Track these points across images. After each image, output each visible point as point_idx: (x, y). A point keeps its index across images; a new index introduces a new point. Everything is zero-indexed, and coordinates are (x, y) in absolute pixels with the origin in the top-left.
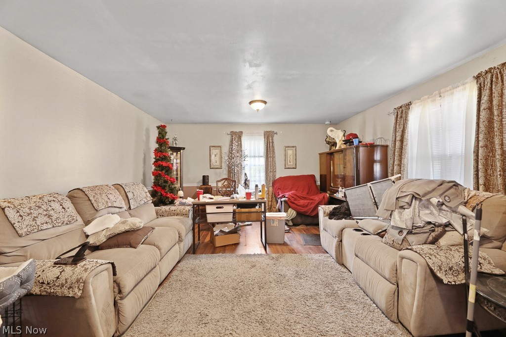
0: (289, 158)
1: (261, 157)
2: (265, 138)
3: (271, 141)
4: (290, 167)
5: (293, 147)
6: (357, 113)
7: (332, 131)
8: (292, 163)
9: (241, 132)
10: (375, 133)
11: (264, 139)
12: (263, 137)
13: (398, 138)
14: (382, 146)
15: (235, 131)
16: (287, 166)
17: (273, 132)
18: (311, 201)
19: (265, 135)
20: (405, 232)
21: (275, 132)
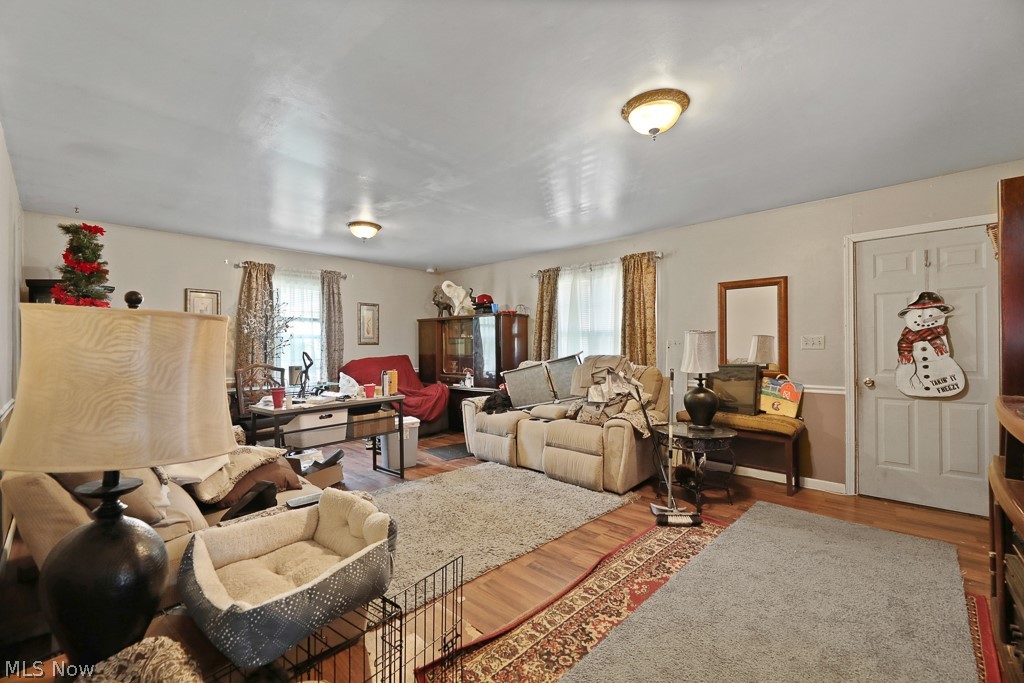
0: (366, 325)
1: (315, 320)
2: (323, 284)
3: (336, 291)
4: (367, 341)
5: (374, 305)
6: (480, 265)
7: (449, 286)
8: (371, 335)
9: (272, 267)
10: (509, 298)
11: (320, 286)
12: (319, 281)
13: (546, 308)
14: (521, 315)
15: (256, 261)
16: (363, 340)
17: (340, 274)
18: (426, 398)
19: (323, 279)
20: (602, 406)
21: (343, 274)
